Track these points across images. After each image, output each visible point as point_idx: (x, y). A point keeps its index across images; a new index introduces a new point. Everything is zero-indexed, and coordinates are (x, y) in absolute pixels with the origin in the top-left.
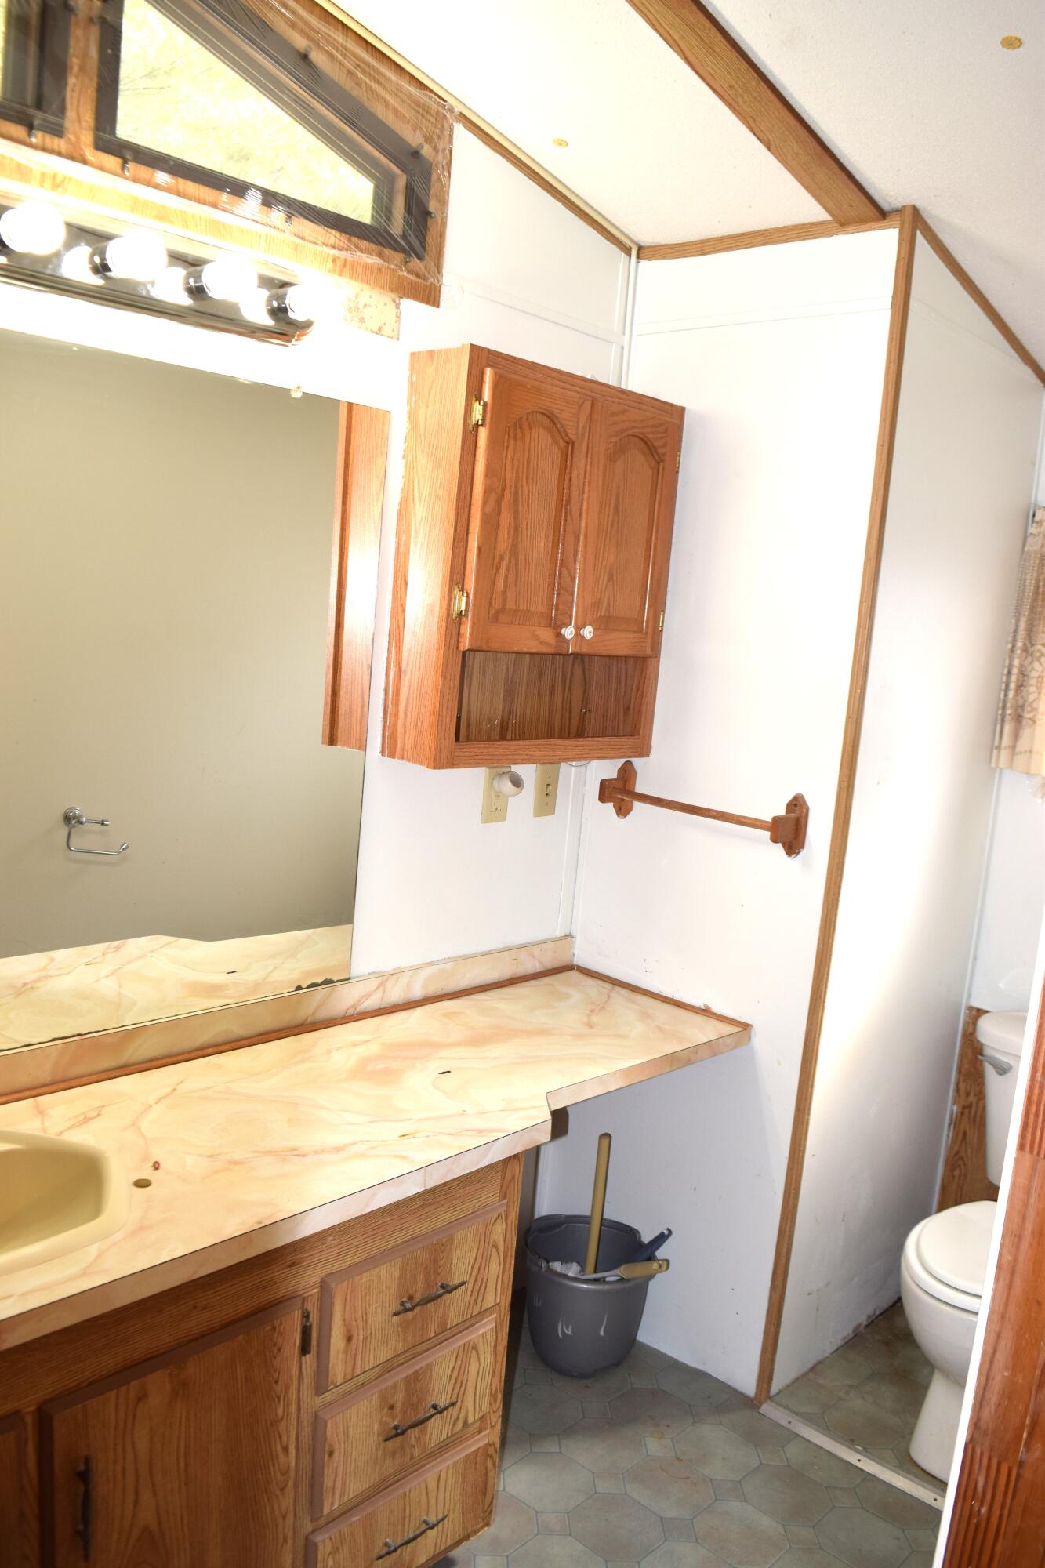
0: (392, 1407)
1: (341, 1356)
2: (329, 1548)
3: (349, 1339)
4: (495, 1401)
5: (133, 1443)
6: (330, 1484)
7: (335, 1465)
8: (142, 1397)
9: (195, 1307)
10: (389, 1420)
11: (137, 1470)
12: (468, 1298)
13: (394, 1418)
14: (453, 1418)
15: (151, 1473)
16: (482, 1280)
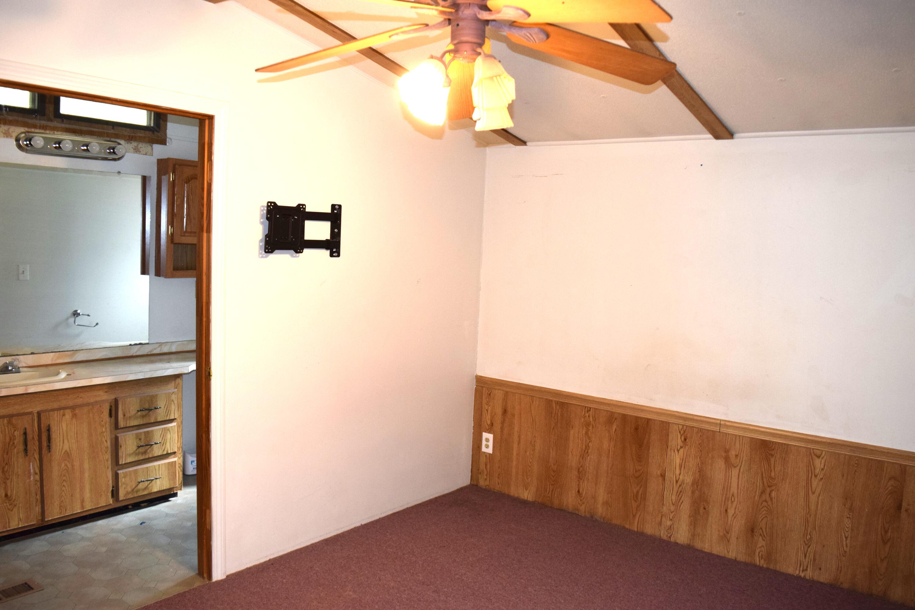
0: (140, 439)
1: (122, 420)
2: (122, 476)
3: (124, 415)
4: (179, 450)
5: (62, 425)
6: (121, 455)
7: (122, 450)
8: (64, 415)
9: (78, 397)
10: (140, 443)
11: (63, 434)
12: (164, 414)
13: (141, 443)
14: (163, 450)
15: (67, 436)
16: (169, 410)
